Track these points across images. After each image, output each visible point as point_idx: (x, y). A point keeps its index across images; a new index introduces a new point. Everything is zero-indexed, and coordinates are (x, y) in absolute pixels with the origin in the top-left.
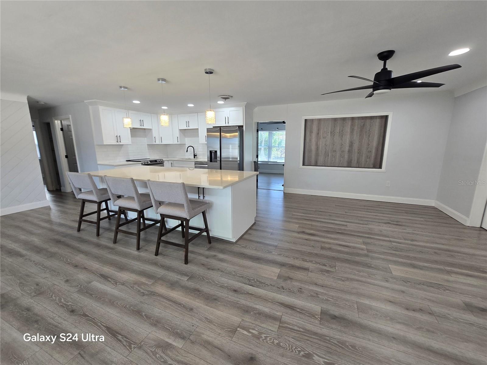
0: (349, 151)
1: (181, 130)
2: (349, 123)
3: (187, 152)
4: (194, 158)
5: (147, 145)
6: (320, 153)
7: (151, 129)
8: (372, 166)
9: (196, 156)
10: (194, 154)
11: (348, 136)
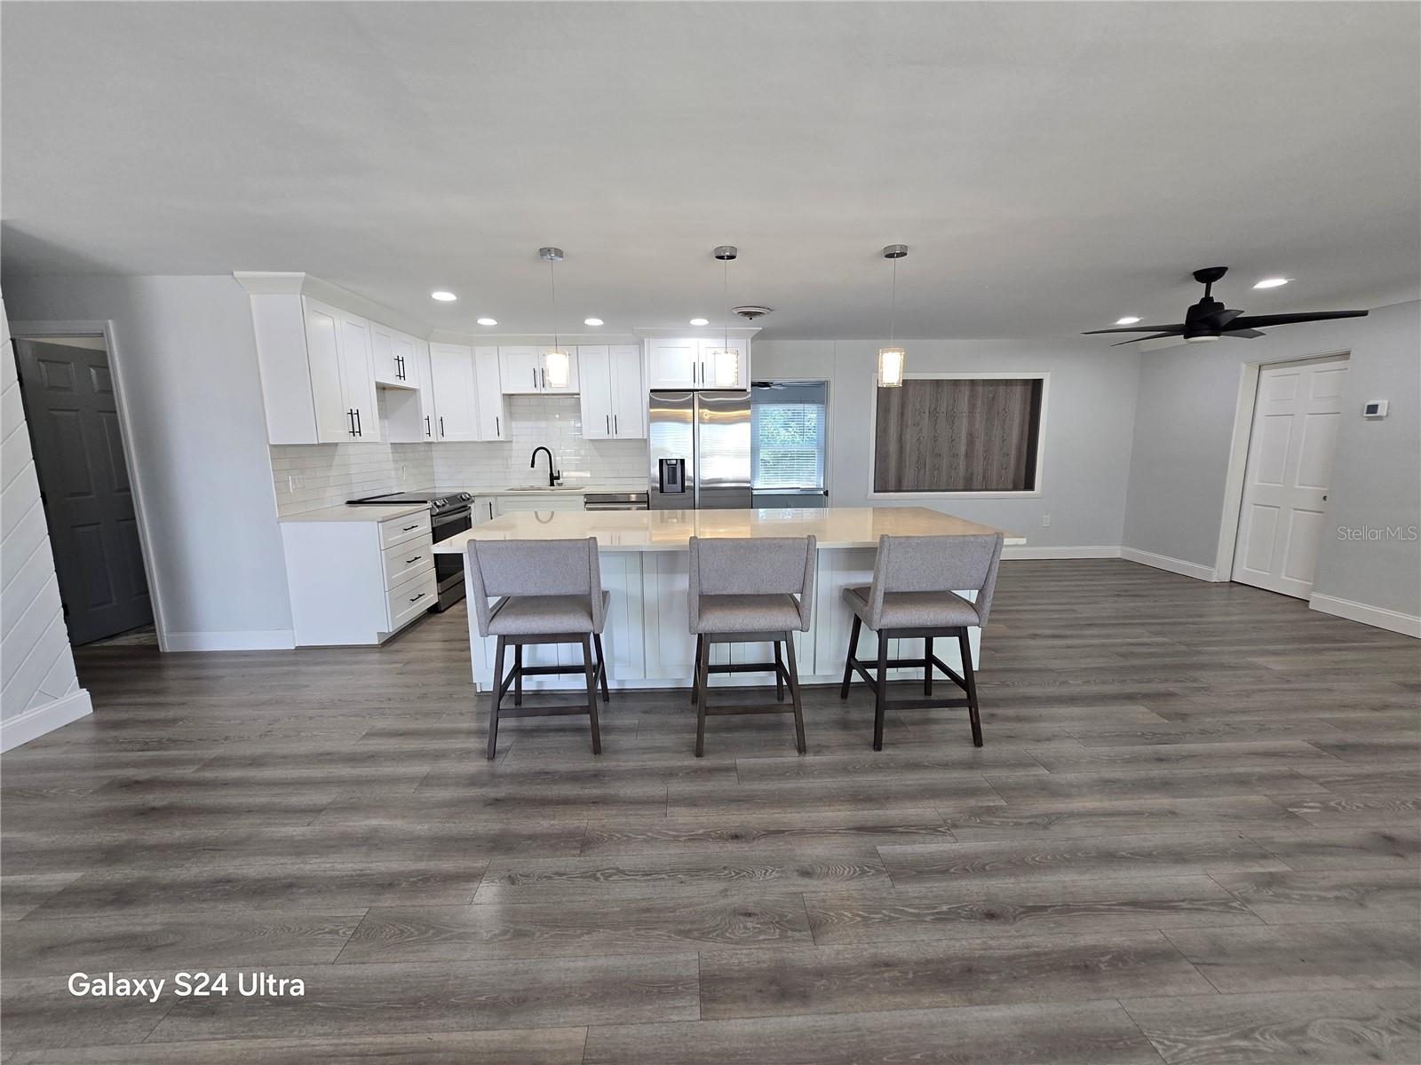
0: (966, 455)
1: (509, 398)
2: (966, 391)
3: (533, 466)
4: (552, 484)
5: (391, 444)
6: (907, 459)
7: (414, 390)
8: (1011, 486)
9: (558, 478)
10: (551, 474)
11: (965, 422)
